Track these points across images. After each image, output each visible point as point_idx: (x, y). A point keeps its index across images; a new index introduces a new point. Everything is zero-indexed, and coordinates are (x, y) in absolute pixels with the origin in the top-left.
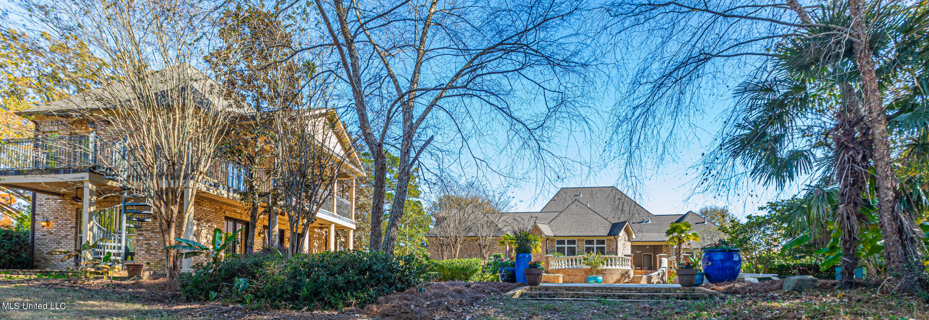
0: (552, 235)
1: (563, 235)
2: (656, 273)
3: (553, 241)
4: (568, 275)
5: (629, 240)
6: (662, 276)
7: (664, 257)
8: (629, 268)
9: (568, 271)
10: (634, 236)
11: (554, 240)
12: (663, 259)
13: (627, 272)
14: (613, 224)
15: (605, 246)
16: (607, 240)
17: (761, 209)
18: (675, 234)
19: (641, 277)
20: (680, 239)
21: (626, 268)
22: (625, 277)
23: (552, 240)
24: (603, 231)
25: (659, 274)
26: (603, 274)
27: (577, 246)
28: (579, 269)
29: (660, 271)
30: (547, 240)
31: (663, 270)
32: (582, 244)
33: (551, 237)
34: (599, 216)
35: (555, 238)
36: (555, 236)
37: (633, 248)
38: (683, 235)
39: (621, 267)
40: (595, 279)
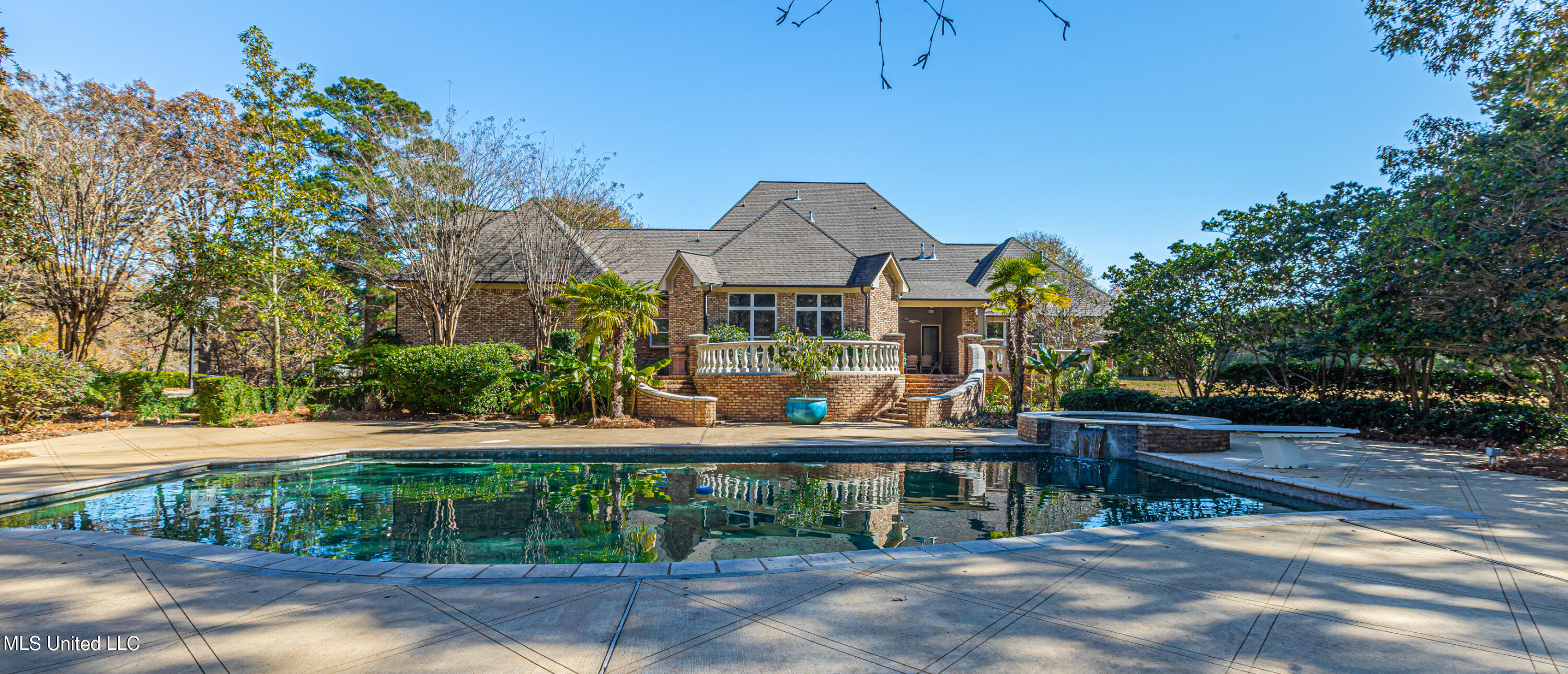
0: (718, 281)
1: (744, 282)
2: (962, 389)
3: (720, 296)
4: (740, 393)
5: (894, 298)
6: (976, 396)
7: (978, 341)
8: (895, 371)
9: (738, 383)
10: (905, 289)
11: (725, 294)
12: (972, 345)
13: (890, 384)
14: (859, 259)
15: (841, 309)
16: (847, 295)
17: (1207, 226)
18: (1011, 287)
19: (926, 403)
20: (1021, 301)
21: (888, 372)
22: (886, 398)
23: (718, 295)
24: (837, 275)
25: (968, 392)
26: (830, 390)
27: (779, 310)
28: (767, 375)
29: (970, 383)
30: (706, 293)
31: (977, 380)
32: (789, 304)
33: (715, 286)
34: (828, 241)
35: (725, 290)
36: (725, 285)
37: (904, 312)
38: (1031, 290)
39: (875, 371)
40: (807, 408)
